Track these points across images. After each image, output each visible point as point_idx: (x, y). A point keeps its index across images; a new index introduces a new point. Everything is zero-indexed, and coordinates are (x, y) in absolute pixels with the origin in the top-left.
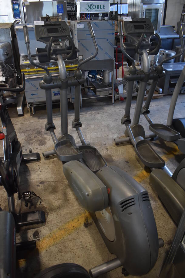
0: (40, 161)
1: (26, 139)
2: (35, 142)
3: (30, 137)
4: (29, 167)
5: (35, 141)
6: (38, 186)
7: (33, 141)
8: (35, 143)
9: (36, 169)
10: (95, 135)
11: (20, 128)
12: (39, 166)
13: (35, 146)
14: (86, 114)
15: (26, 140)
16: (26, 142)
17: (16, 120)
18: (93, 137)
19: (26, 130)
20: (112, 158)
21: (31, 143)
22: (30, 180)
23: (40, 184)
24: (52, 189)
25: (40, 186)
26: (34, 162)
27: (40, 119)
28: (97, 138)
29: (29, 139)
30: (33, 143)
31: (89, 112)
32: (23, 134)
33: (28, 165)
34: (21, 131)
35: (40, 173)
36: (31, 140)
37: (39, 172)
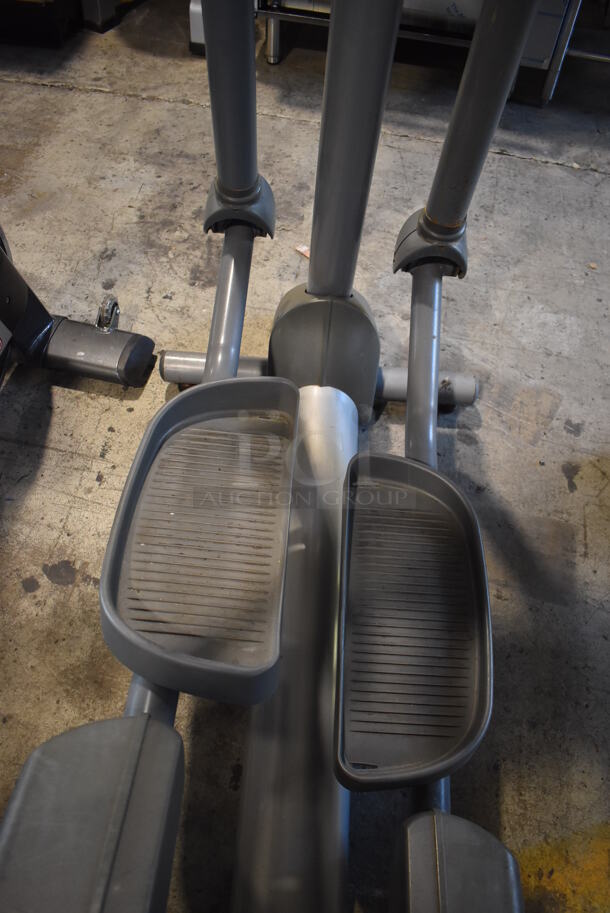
0: (136, 397)
1: (148, 211)
2: (182, 247)
3: (174, 207)
4: (55, 419)
5: (185, 241)
6: (31, 585)
7: (177, 233)
8: (177, 256)
9: (83, 448)
10: (544, 324)
11: (158, 131)
12: (111, 429)
13: (167, 279)
14: (556, 153)
15: (142, 217)
16: (136, 229)
17: (171, 70)
18: (524, 341)
19: (181, 155)
20: (572, 565)
21: (161, 246)
22: (14, 518)
23: (44, 581)
24: (84, 657)
25: (38, 593)
26: (100, 392)
27: (290, 104)
28: (549, 355)
29: (162, 215)
30: (166, 250)
31: (577, 151)
32: (148, 173)
33: (61, 396)
34: (154, 148)
35: (89, 491)
36: (172, 223)
37: (90, 479)
